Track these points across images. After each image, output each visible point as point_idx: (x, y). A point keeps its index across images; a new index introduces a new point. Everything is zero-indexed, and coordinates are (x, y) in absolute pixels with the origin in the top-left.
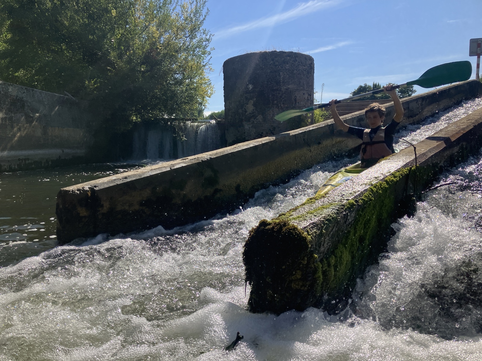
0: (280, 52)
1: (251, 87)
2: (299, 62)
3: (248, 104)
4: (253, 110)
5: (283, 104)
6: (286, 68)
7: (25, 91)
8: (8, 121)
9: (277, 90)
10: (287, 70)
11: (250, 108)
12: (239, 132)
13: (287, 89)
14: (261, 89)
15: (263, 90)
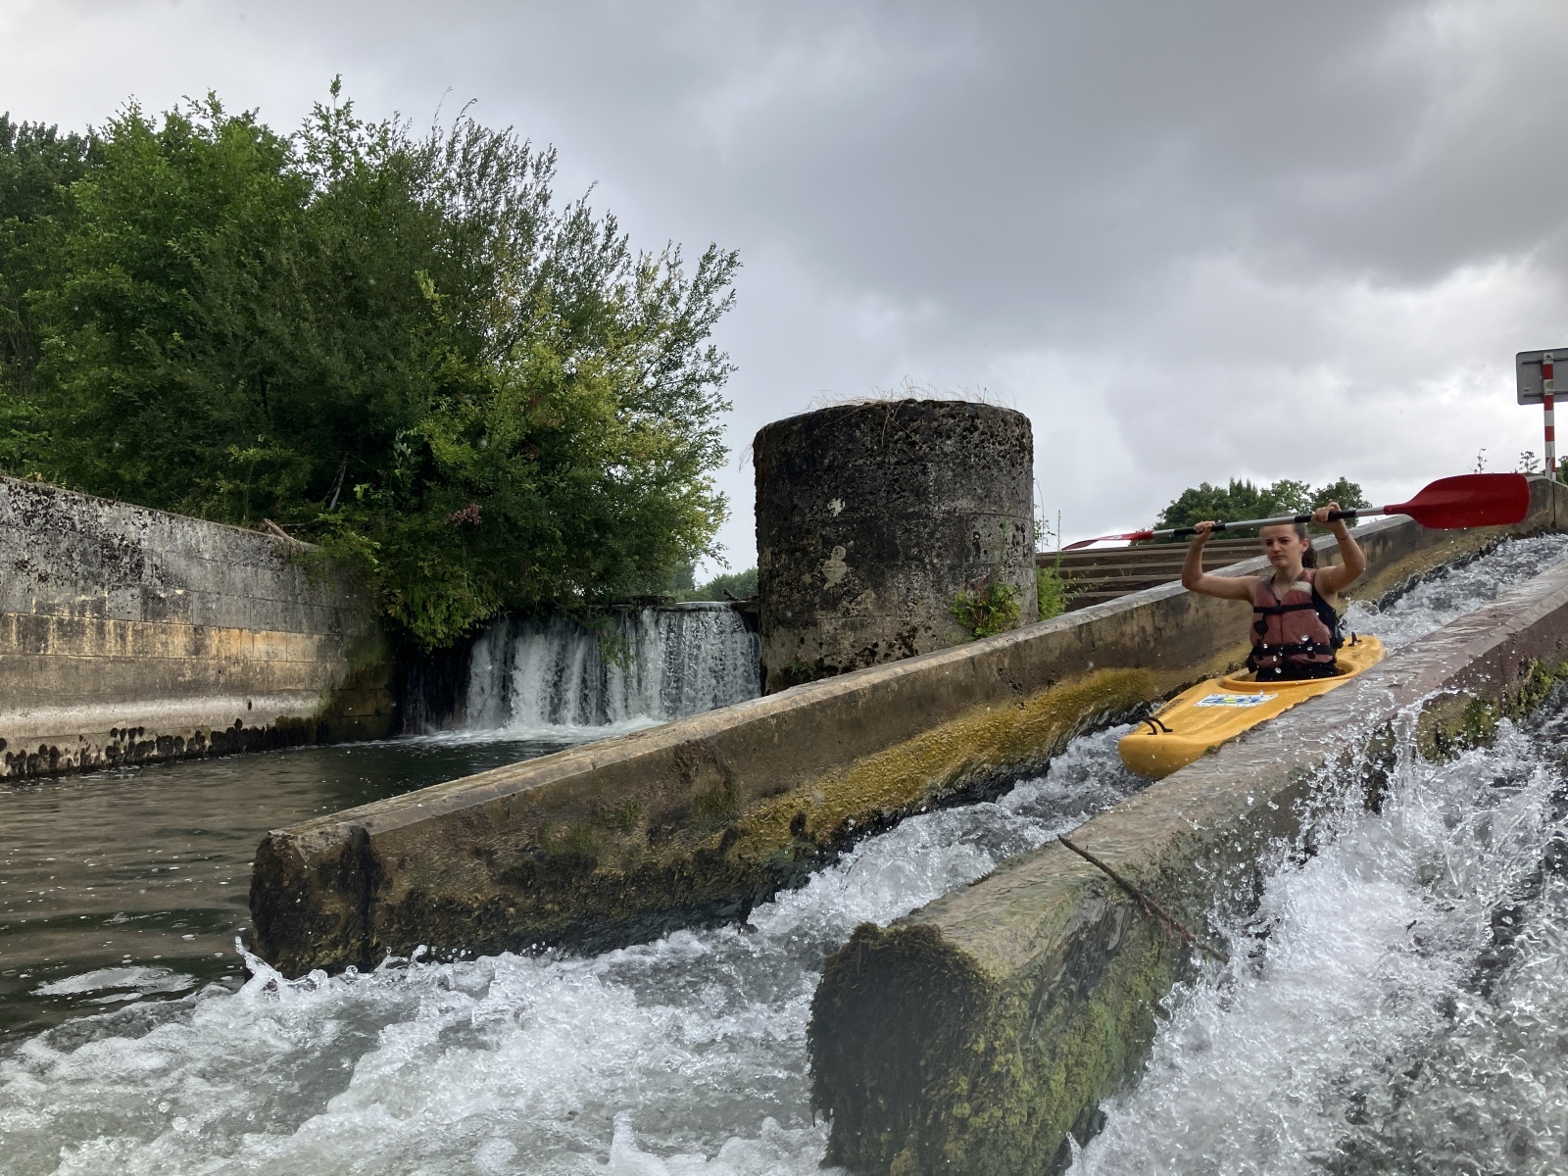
0: (925, 403)
1: (837, 506)
2: (983, 433)
3: (829, 558)
4: (847, 574)
5: (938, 556)
6: (946, 449)
7: (149, 521)
8: (88, 614)
9: (918, 515)
10: (946, 455)
11: (836, 568)
12: (802, 641)
13: (949, 512)
14: (867, 512)
15: (876, 517)
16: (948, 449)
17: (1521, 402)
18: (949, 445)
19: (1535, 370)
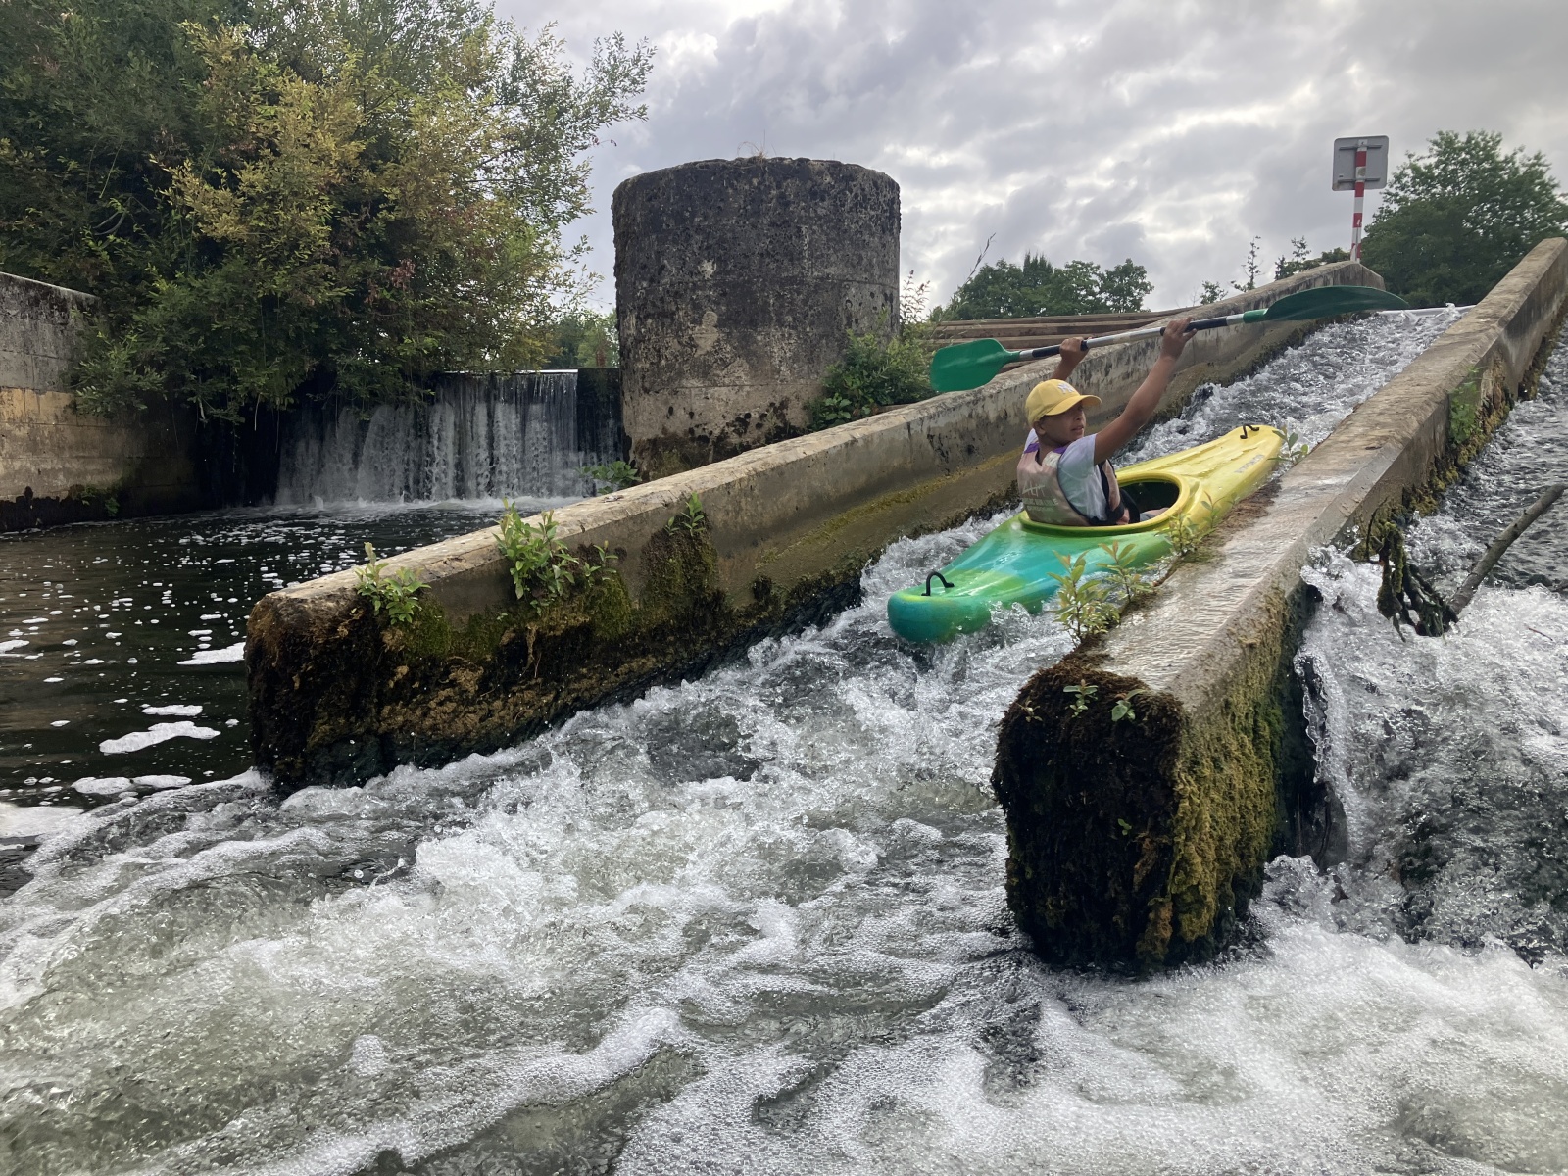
0: (801, 160)
1: (709, 268)
3: (700, 324)
4: (719, 341)
5: (812, 324)
6: (819, 212)
9: (792, 280)
10: (820, 218)
11: (707, 336)
12: (671, 410)
13: (822, 279)
14: (741, 275)
15: (748, 282)
16: (821, 211)
18: (823, 208)
19: (1350, 157)
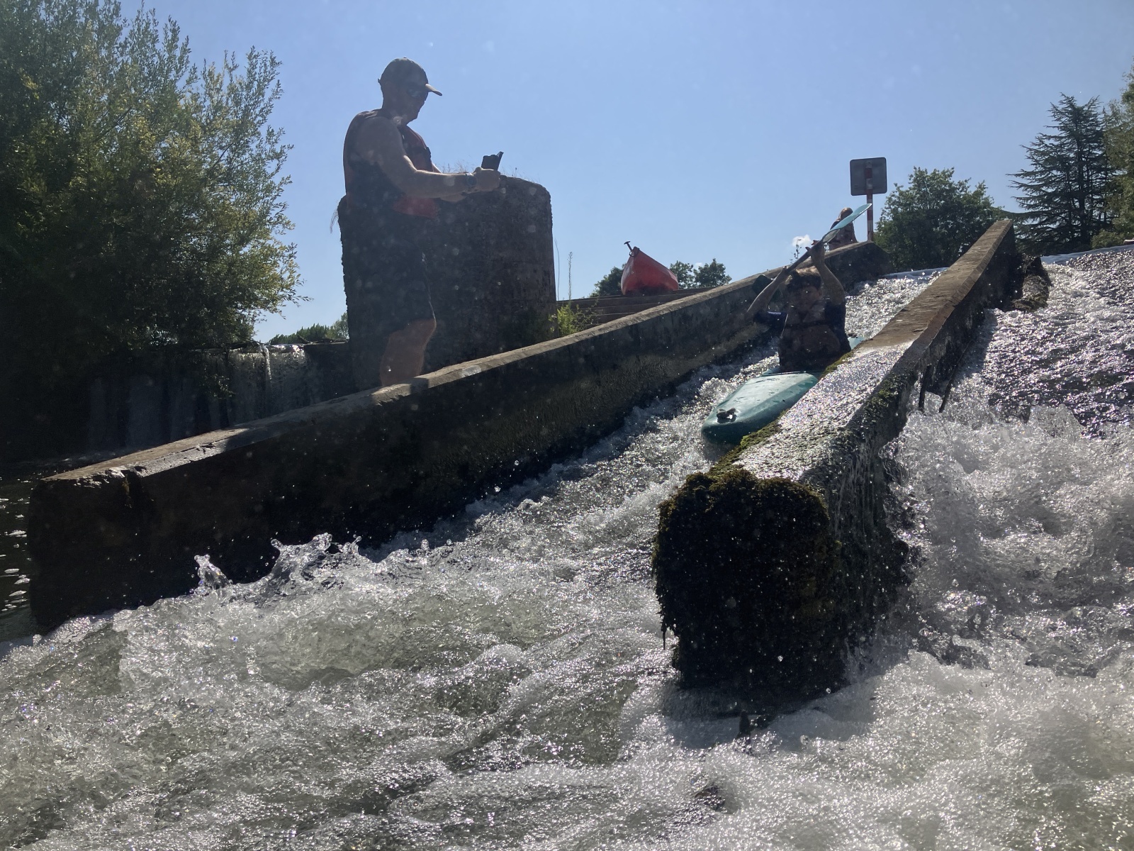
17: (853, 194)
19: (860, 173)
